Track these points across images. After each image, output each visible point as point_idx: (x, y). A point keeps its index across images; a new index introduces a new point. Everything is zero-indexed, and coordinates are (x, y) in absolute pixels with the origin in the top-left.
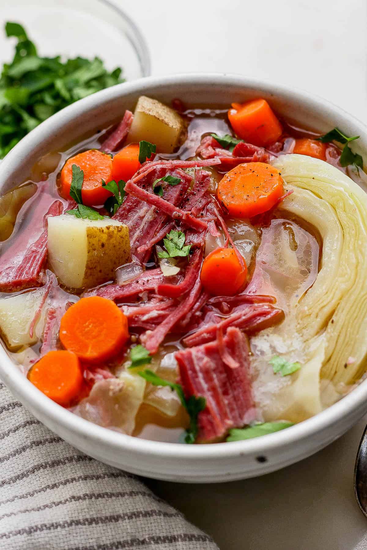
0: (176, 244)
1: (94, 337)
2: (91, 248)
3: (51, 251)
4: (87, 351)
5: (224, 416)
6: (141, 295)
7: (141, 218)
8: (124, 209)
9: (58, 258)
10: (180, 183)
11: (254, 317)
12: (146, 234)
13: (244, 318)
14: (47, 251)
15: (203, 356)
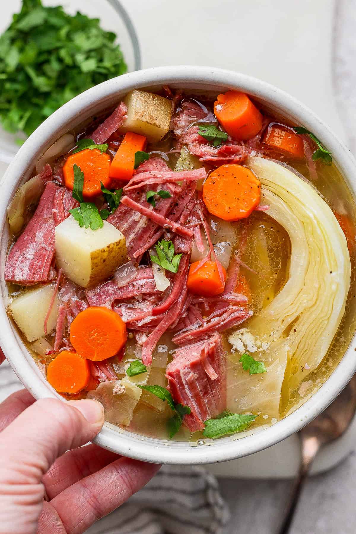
0: (166, 254)
1: (100, 345)
2: (95, 265)
3: (58, 251)
4: (93, 356)
5: (204, 413)
6: (136, 298)
7: (136, 223)
8: (121, 213)
9: (65, 259)
10: (170, 197)
11: (231, 321)
12: (140, 237)
13: (222, 323)
14: (55, 250)
15: (189, 370)
